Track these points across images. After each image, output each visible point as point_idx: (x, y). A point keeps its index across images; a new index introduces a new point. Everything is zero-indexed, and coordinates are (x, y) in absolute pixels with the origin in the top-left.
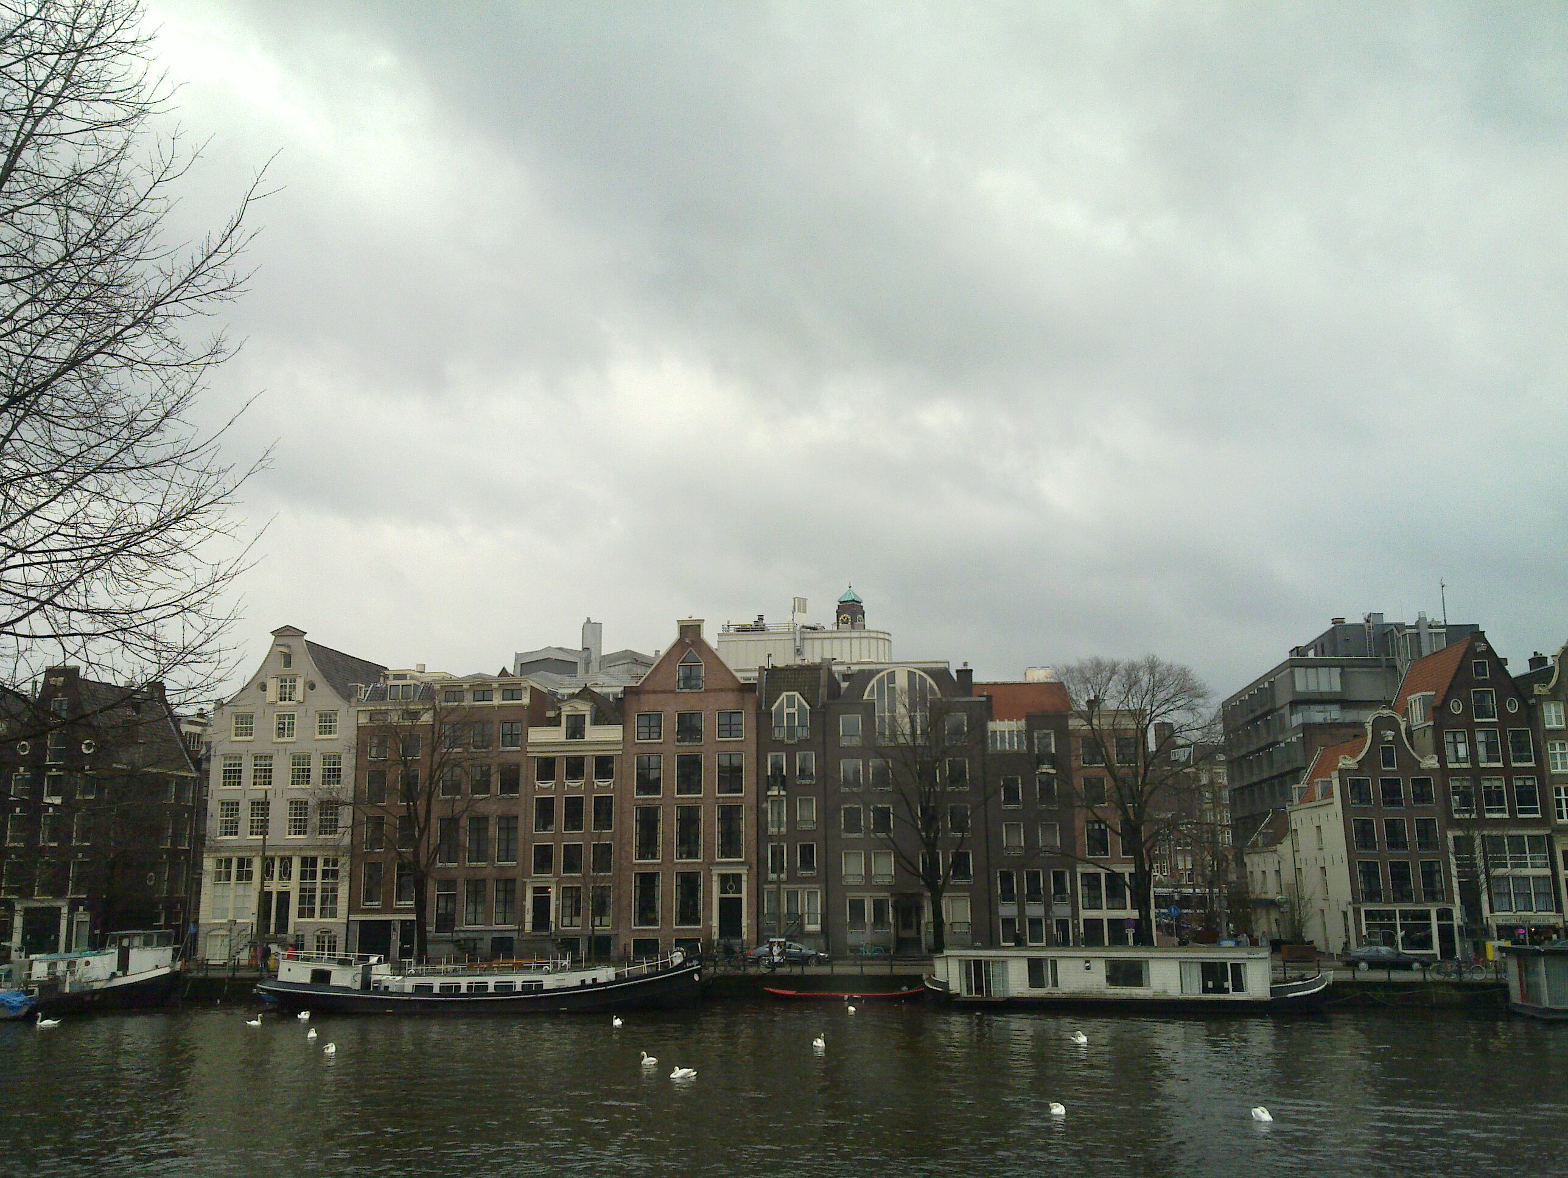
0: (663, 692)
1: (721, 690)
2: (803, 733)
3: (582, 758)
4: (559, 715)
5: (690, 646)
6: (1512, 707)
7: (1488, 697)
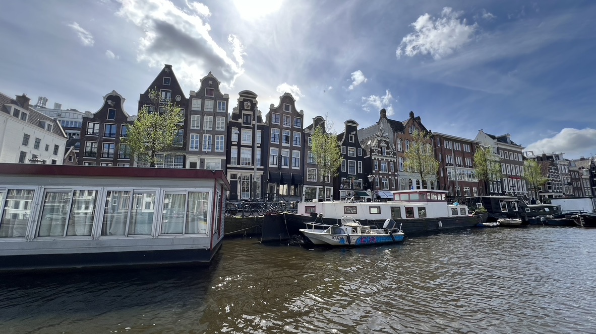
6: (178, 99)
7: (168, 94)
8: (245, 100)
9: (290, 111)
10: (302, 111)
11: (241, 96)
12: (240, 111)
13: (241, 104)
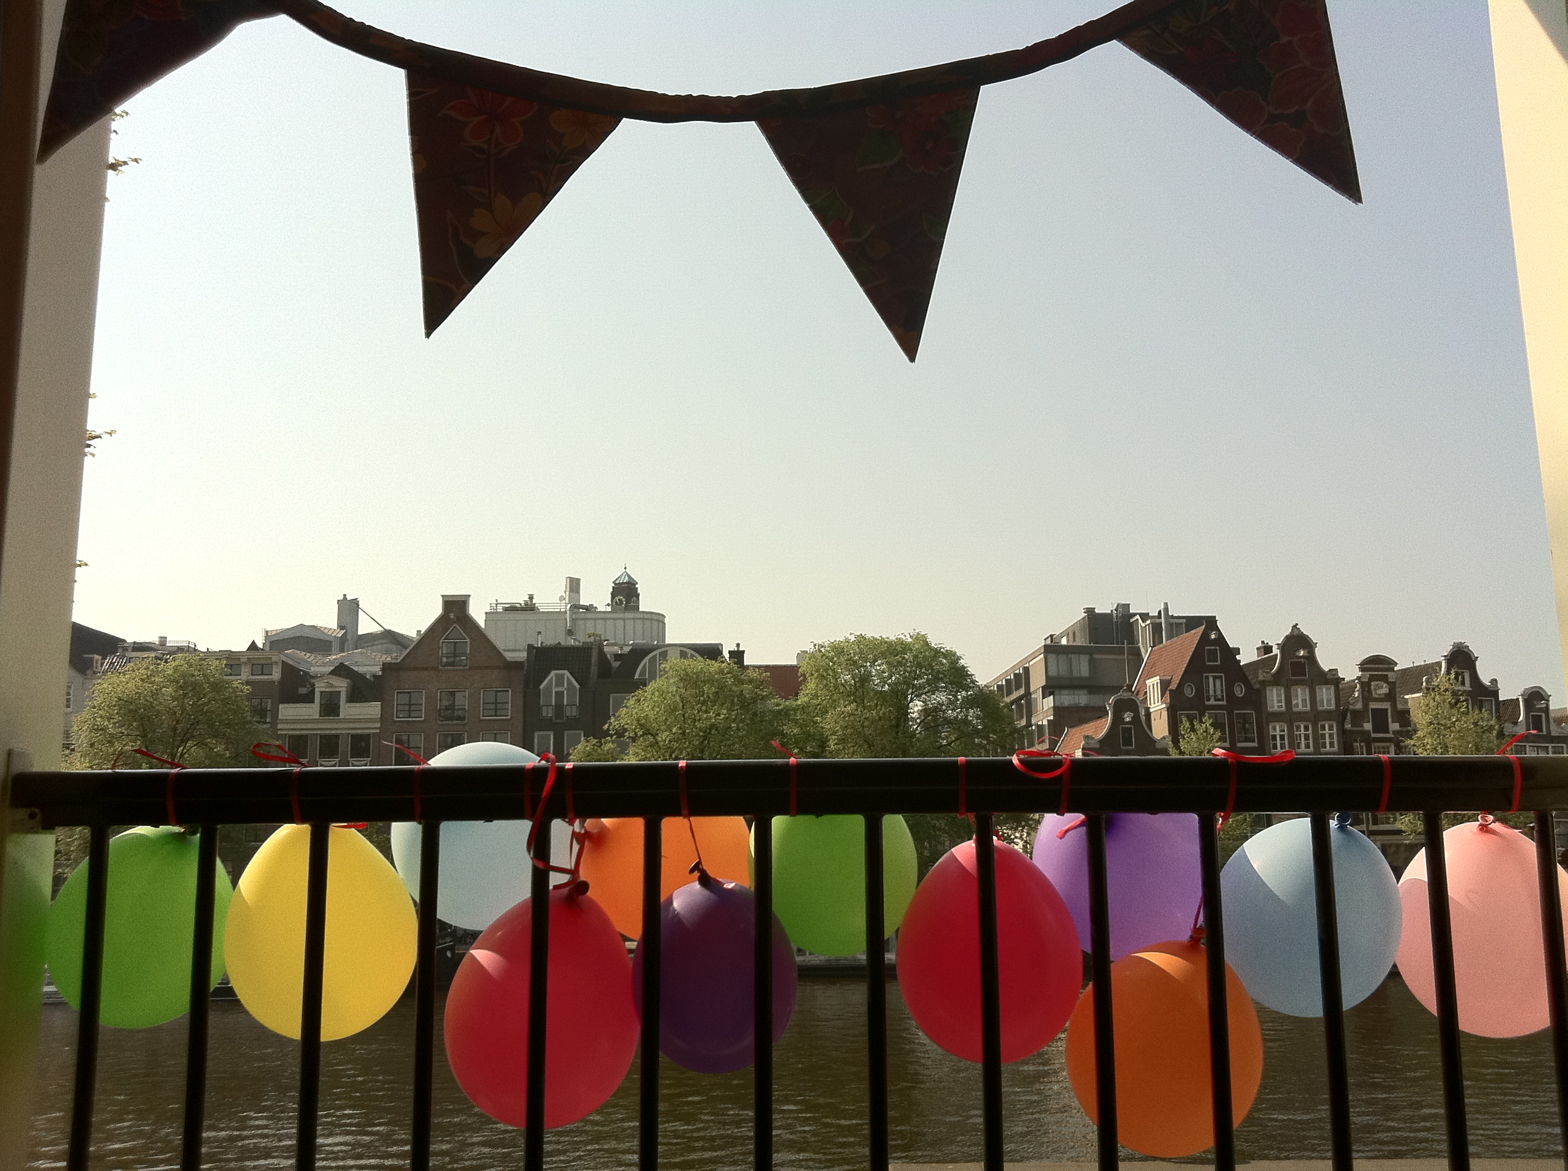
0: (427, 669)
1: (487, 668)
2: (571, 712)
3: (337, 736)
4: (313, 692)
5: (455, 622)
6: (1239, 691)
7: (1218, 682)
8: (1372, 678)
9: (1467, 687)
10: (1494, 681)
11: (1362, 669)
12: (1366, 706)
13: (1365, 686)
